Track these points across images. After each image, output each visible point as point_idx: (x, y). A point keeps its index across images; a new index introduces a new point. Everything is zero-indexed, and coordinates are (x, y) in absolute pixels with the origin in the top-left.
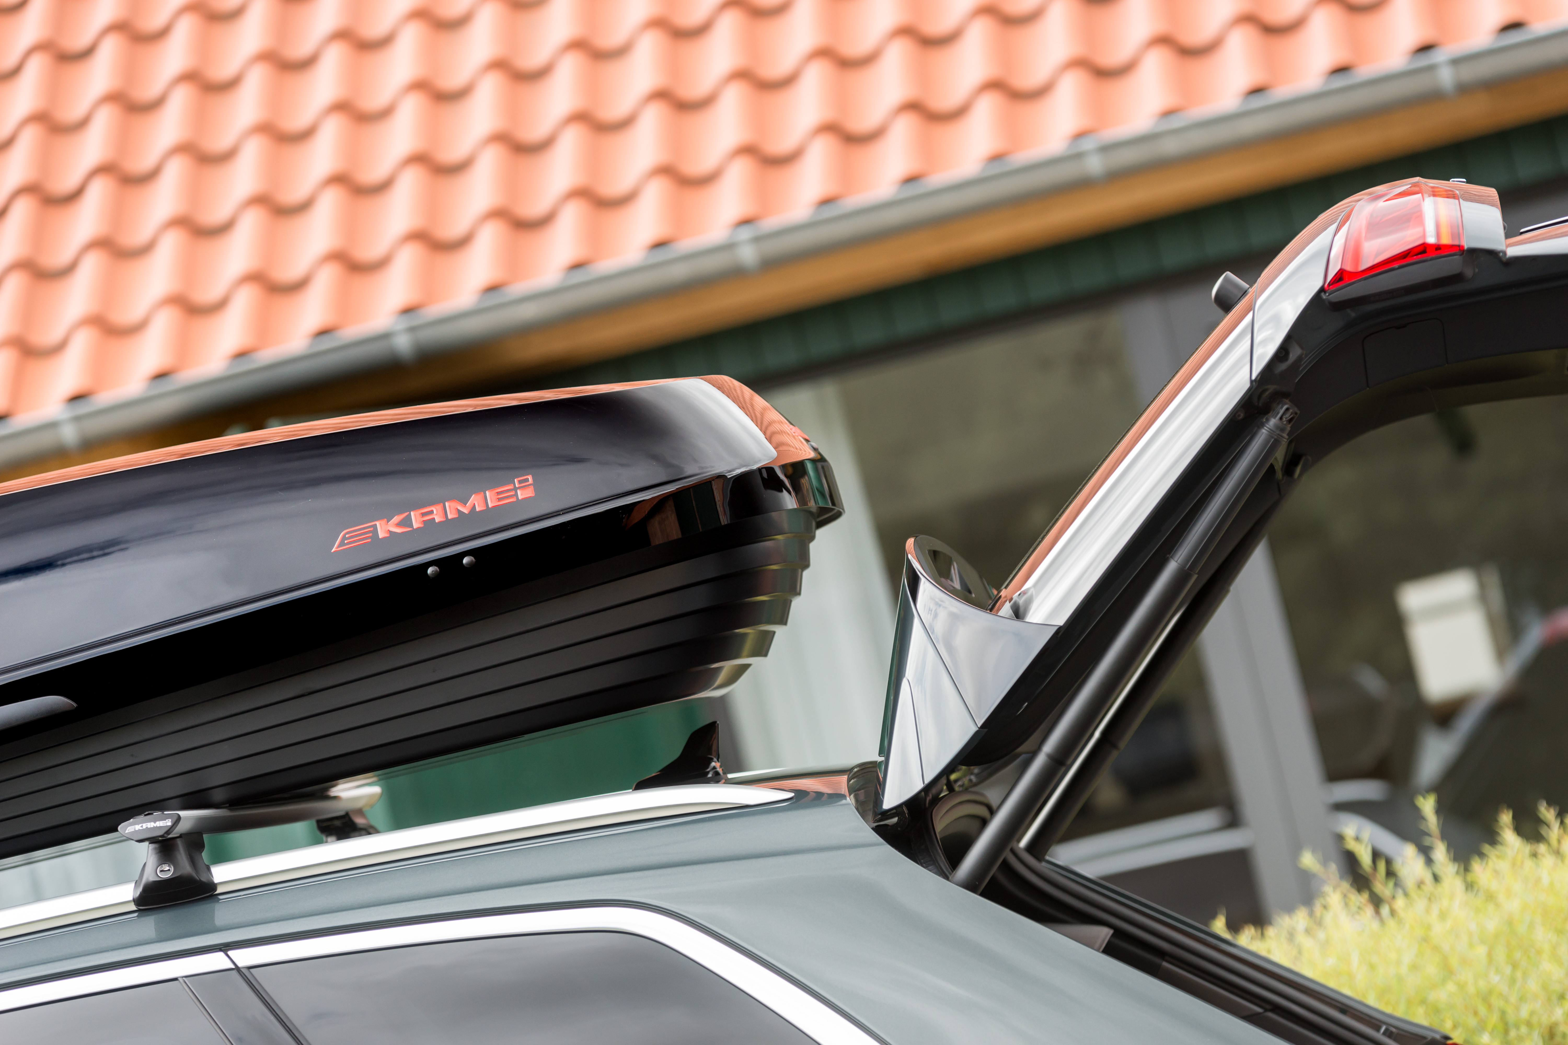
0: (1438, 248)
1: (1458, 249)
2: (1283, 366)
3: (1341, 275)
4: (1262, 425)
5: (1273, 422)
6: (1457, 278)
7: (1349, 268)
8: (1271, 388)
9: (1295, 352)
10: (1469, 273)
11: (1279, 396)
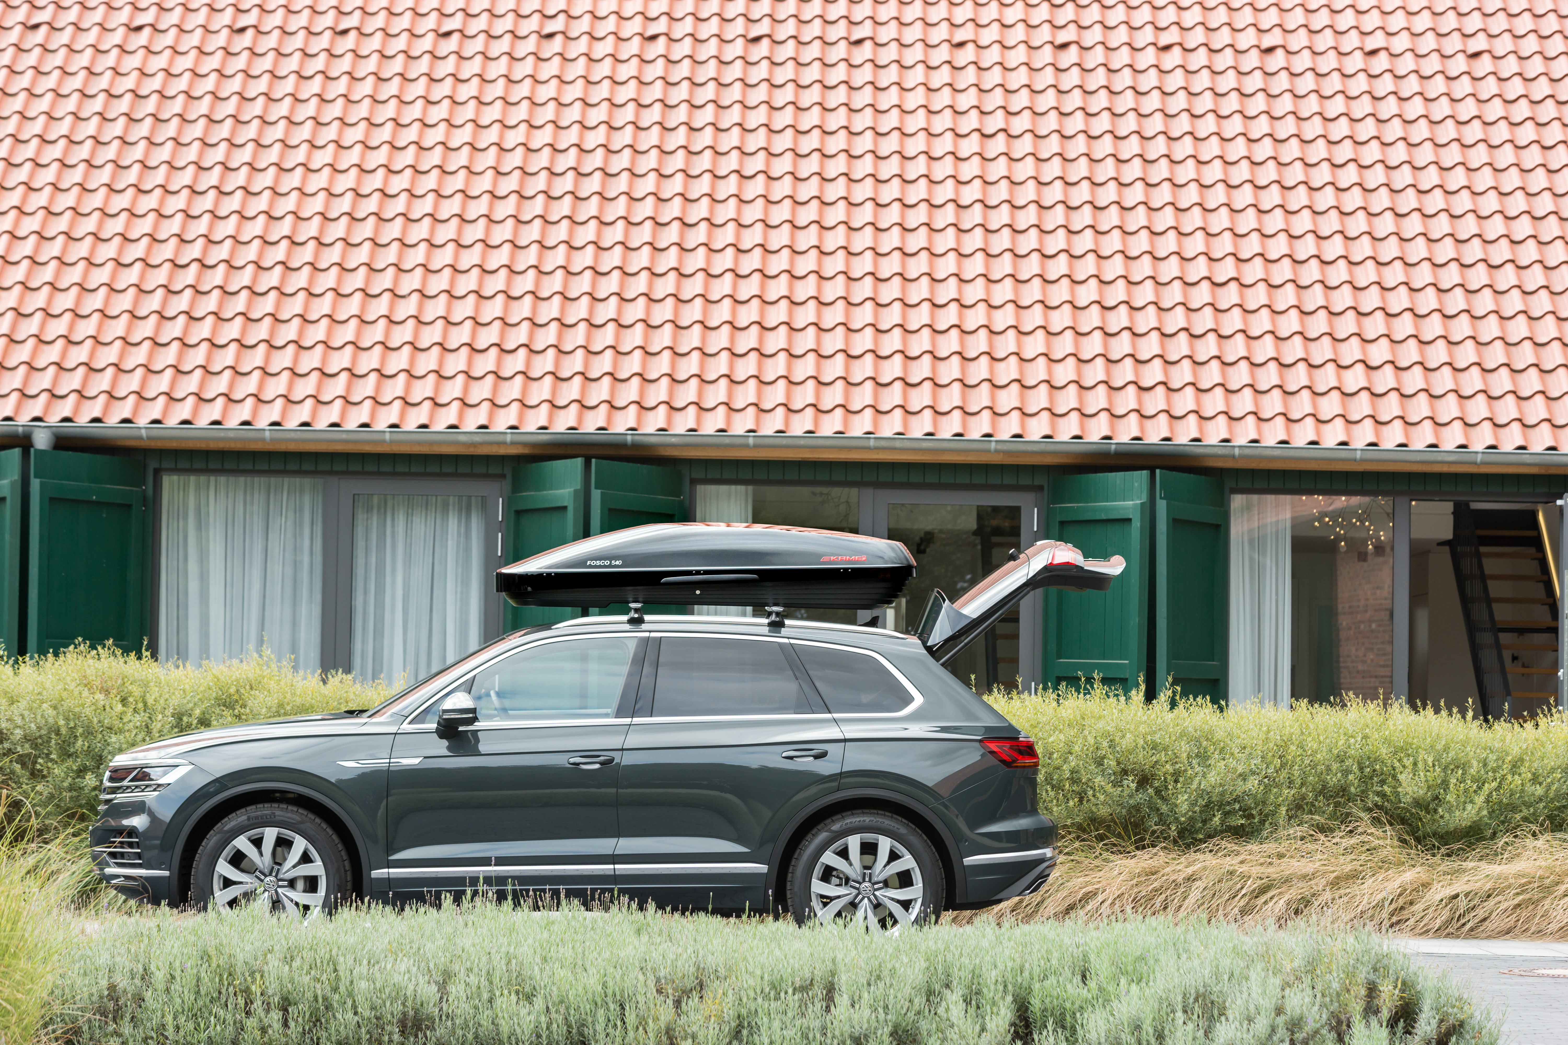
1: (1074, 565)
7: (1052, 563)
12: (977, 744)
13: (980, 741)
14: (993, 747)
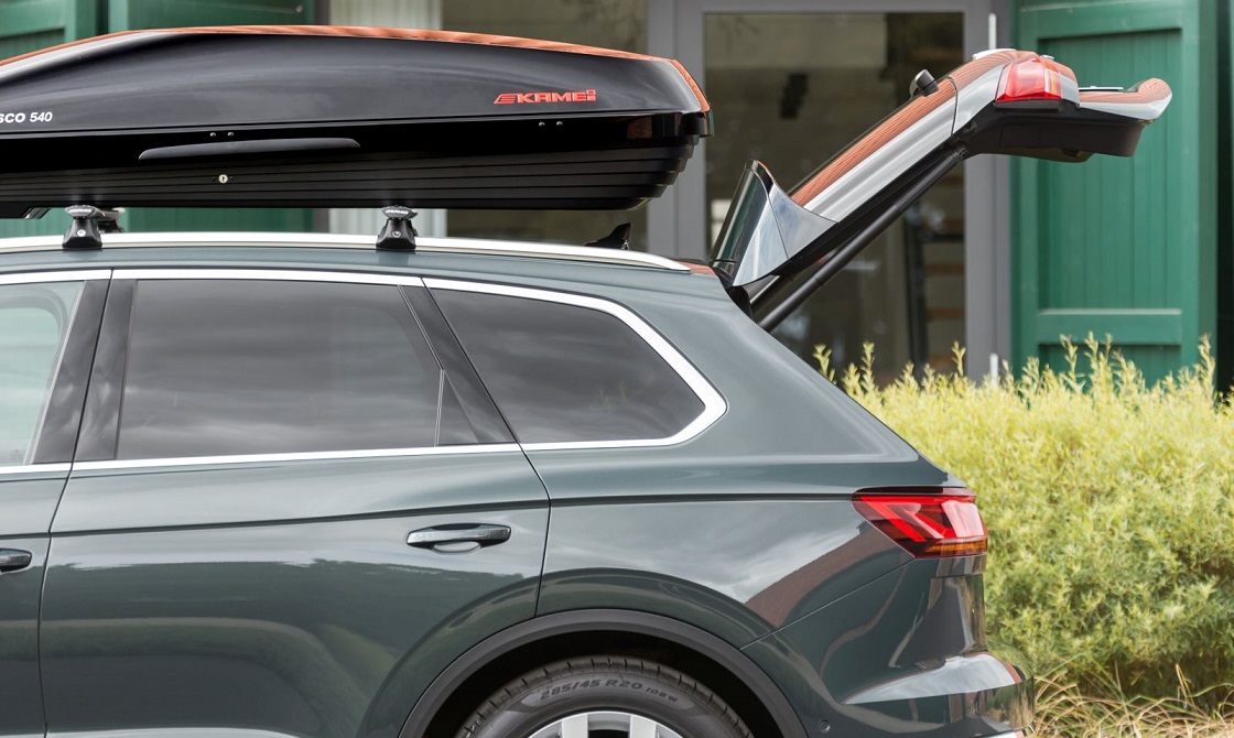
0: (1050, 95)
1: (1058, 98)
2: (968, 131)
3: (1004, 97)
4: (950, 154)
5: (956, 154)
6: (1055, 111)
7: (1009, 94)
8: (958, 139)
9: (974, 126)
10: (1060, 109)
11: (961, 143)
12: (849, 504)
13: (854, 497)
14: (884, 510)
